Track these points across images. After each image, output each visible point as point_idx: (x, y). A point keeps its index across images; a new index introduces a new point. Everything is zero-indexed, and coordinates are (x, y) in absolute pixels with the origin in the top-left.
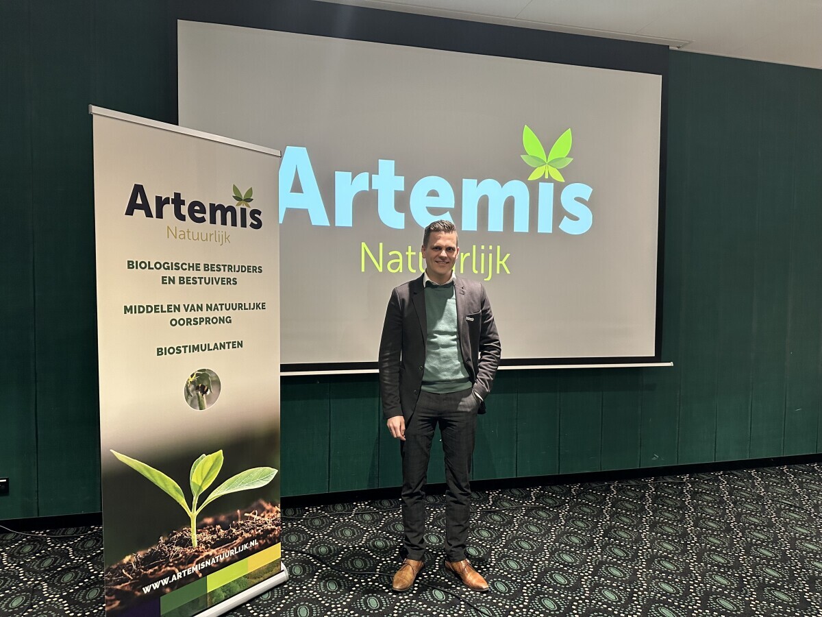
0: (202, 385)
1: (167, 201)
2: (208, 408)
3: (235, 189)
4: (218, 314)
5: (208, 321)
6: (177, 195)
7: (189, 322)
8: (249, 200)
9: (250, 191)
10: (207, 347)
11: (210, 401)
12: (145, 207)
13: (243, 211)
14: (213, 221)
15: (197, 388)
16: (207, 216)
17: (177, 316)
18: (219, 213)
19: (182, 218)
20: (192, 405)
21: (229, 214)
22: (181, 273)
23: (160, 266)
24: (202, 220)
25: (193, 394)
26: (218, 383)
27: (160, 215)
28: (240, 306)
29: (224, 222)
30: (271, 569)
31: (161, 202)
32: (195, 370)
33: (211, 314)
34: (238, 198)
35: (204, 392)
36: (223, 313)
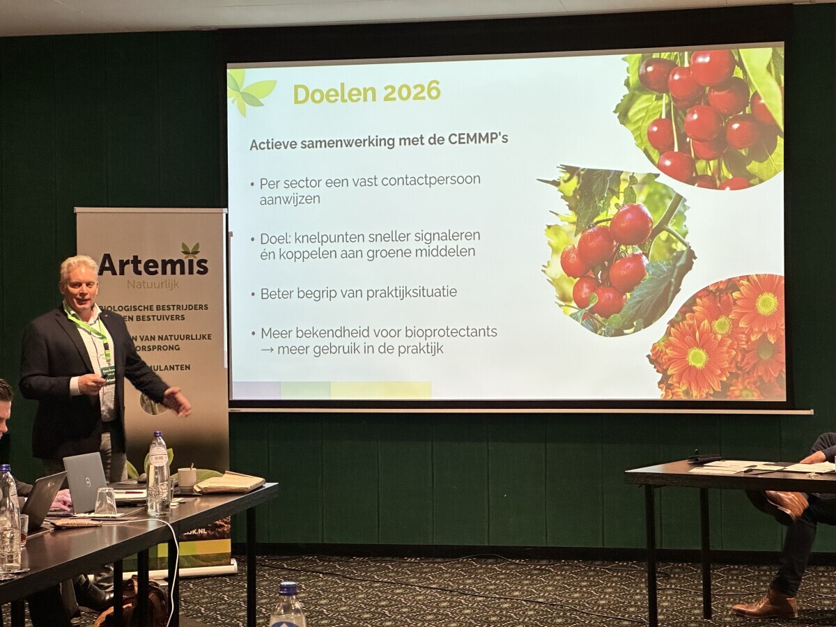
1: (128, 262)
2: (160, 414)
3: (184, 246)
4: (167, 343)
5: (159, 348)
6: (136, 257)
7: (144, 348)
8: (196, 253)
9: (197, 245)
10: (159, 368)
12: (112, 269)
13: (191, 262)
14: (164, 272)
16: (159, 270)
18: (169, 267)
19: (139, 273)
20: (146, 410)
21: (178, 266)
22: (138, 313)
23: (121, 308)
24: (156, 273)
25: (147, 402)
27: (122, 273)
28: (187, 337)
29: (173, 272)
30: (220, 559)
33: (162, 343)
34: (186, 253)
36: (173, 343)
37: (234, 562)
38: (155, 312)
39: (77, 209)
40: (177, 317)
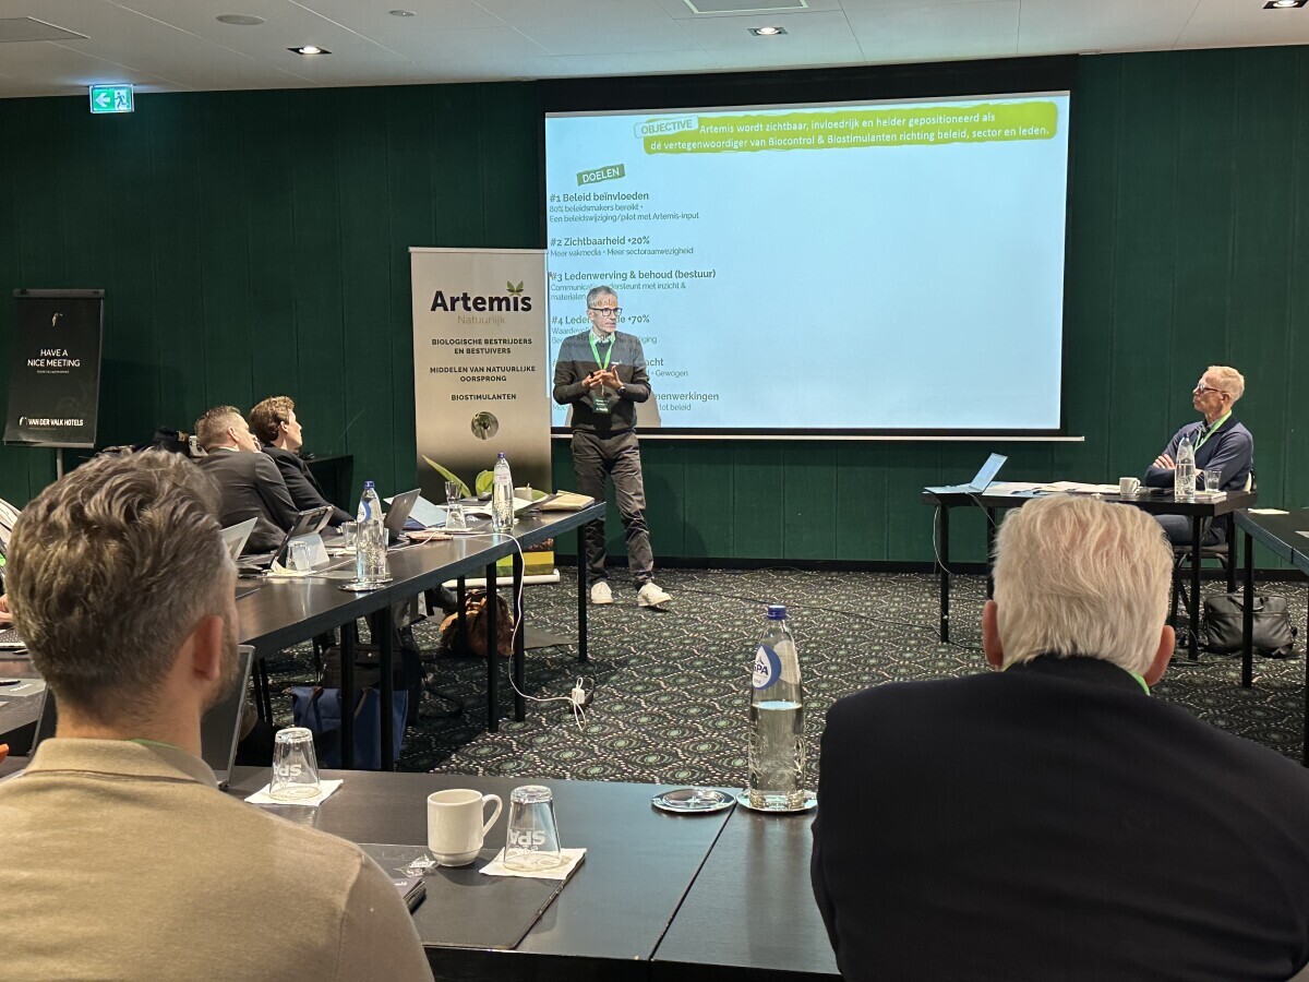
0: (484, 423)
1: (458, 299)
2: (488, 439)
3: (509, 284)
4: (495, 374)
5: (488, 378)
6: (465, 294)
7: (474, 379)
8: (519, 291)
9: (521, 284)
10: (488, 397)
11: (491, 434)
12: (444, 305)
13: (516, 300)
14: (491, 309)
15: (480, 424)
16: (487, 306)
17: (465, 374)
18: (496, 304)
19: (469, 309)
20: (477, 435)
21: (504, 303)
22: (468, 346)
23: (453, 342)
24: (484, 309)
25: (478, 428)
26: (496, 422)
27: (453, 309)
28: (513, 369)
29: (500, 309)
30: (543, 569)
31: (454, 301)
32: (479, 412)
33: (490, 374)
34: (511, 290)
35: (486, 428)
36: (500, 374)
37: (556, 572)
38: (483, 346)
39: (411, 249)
40: (504, 350)
